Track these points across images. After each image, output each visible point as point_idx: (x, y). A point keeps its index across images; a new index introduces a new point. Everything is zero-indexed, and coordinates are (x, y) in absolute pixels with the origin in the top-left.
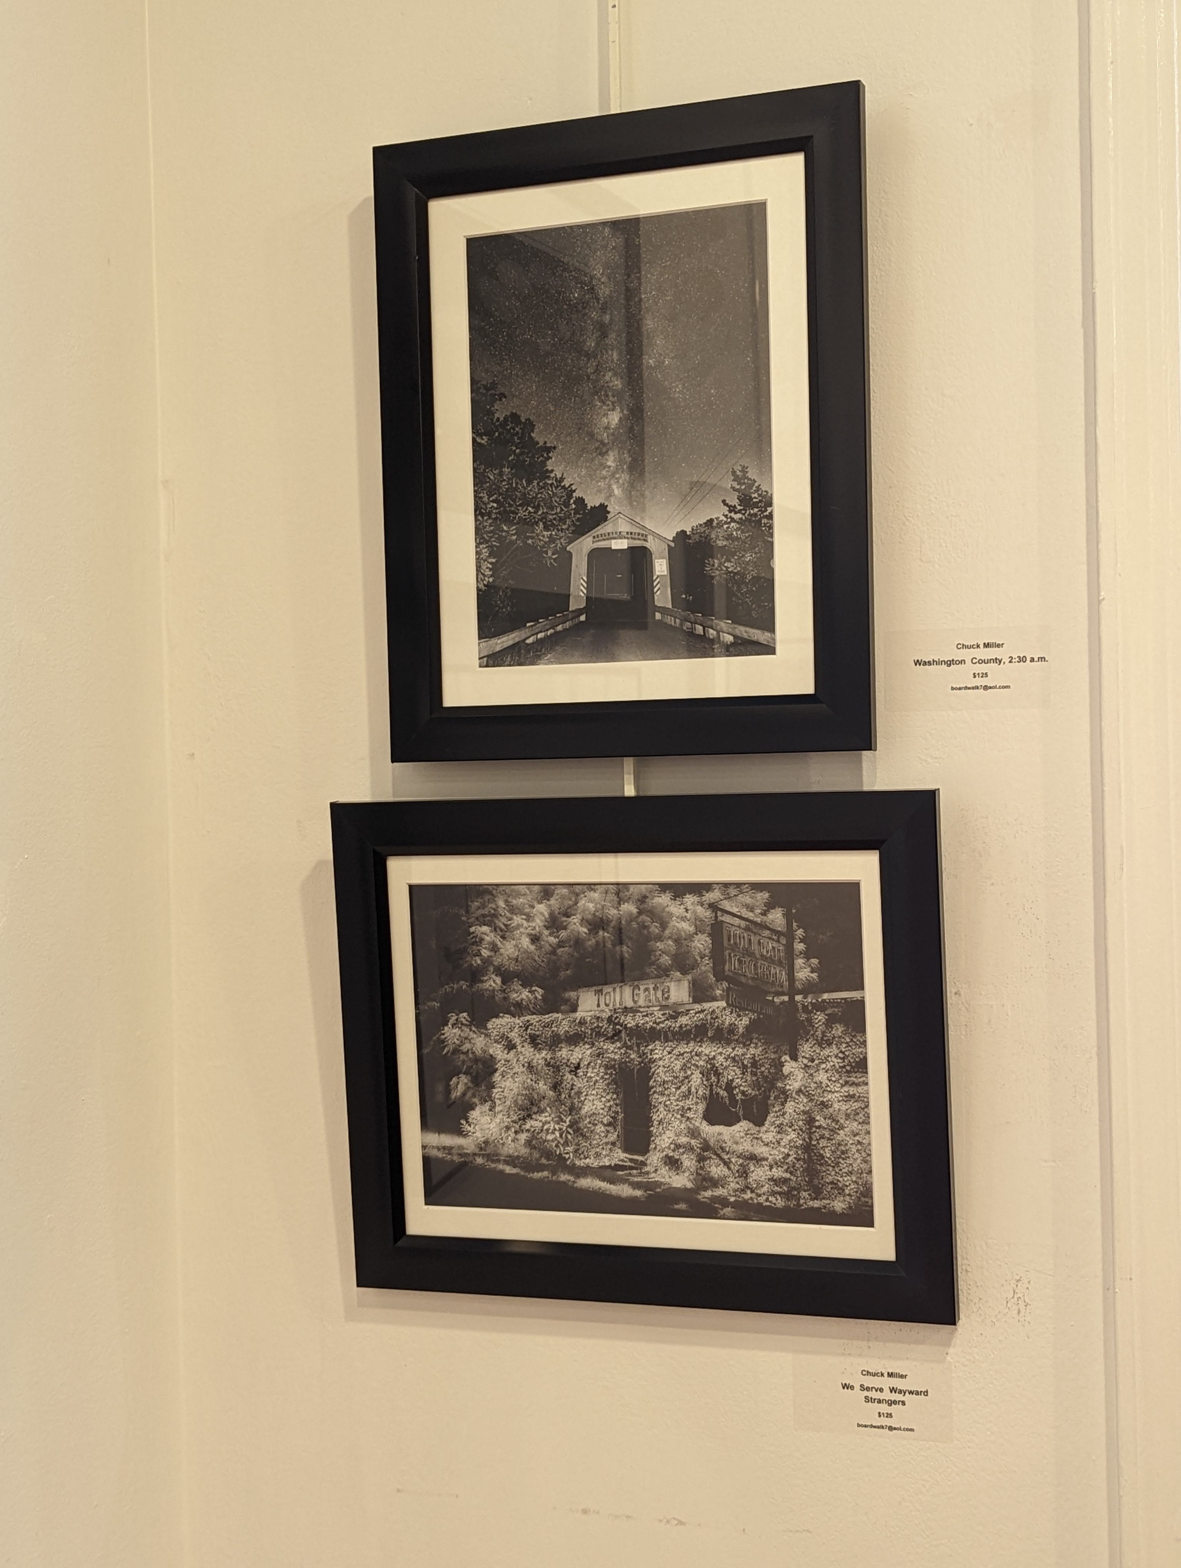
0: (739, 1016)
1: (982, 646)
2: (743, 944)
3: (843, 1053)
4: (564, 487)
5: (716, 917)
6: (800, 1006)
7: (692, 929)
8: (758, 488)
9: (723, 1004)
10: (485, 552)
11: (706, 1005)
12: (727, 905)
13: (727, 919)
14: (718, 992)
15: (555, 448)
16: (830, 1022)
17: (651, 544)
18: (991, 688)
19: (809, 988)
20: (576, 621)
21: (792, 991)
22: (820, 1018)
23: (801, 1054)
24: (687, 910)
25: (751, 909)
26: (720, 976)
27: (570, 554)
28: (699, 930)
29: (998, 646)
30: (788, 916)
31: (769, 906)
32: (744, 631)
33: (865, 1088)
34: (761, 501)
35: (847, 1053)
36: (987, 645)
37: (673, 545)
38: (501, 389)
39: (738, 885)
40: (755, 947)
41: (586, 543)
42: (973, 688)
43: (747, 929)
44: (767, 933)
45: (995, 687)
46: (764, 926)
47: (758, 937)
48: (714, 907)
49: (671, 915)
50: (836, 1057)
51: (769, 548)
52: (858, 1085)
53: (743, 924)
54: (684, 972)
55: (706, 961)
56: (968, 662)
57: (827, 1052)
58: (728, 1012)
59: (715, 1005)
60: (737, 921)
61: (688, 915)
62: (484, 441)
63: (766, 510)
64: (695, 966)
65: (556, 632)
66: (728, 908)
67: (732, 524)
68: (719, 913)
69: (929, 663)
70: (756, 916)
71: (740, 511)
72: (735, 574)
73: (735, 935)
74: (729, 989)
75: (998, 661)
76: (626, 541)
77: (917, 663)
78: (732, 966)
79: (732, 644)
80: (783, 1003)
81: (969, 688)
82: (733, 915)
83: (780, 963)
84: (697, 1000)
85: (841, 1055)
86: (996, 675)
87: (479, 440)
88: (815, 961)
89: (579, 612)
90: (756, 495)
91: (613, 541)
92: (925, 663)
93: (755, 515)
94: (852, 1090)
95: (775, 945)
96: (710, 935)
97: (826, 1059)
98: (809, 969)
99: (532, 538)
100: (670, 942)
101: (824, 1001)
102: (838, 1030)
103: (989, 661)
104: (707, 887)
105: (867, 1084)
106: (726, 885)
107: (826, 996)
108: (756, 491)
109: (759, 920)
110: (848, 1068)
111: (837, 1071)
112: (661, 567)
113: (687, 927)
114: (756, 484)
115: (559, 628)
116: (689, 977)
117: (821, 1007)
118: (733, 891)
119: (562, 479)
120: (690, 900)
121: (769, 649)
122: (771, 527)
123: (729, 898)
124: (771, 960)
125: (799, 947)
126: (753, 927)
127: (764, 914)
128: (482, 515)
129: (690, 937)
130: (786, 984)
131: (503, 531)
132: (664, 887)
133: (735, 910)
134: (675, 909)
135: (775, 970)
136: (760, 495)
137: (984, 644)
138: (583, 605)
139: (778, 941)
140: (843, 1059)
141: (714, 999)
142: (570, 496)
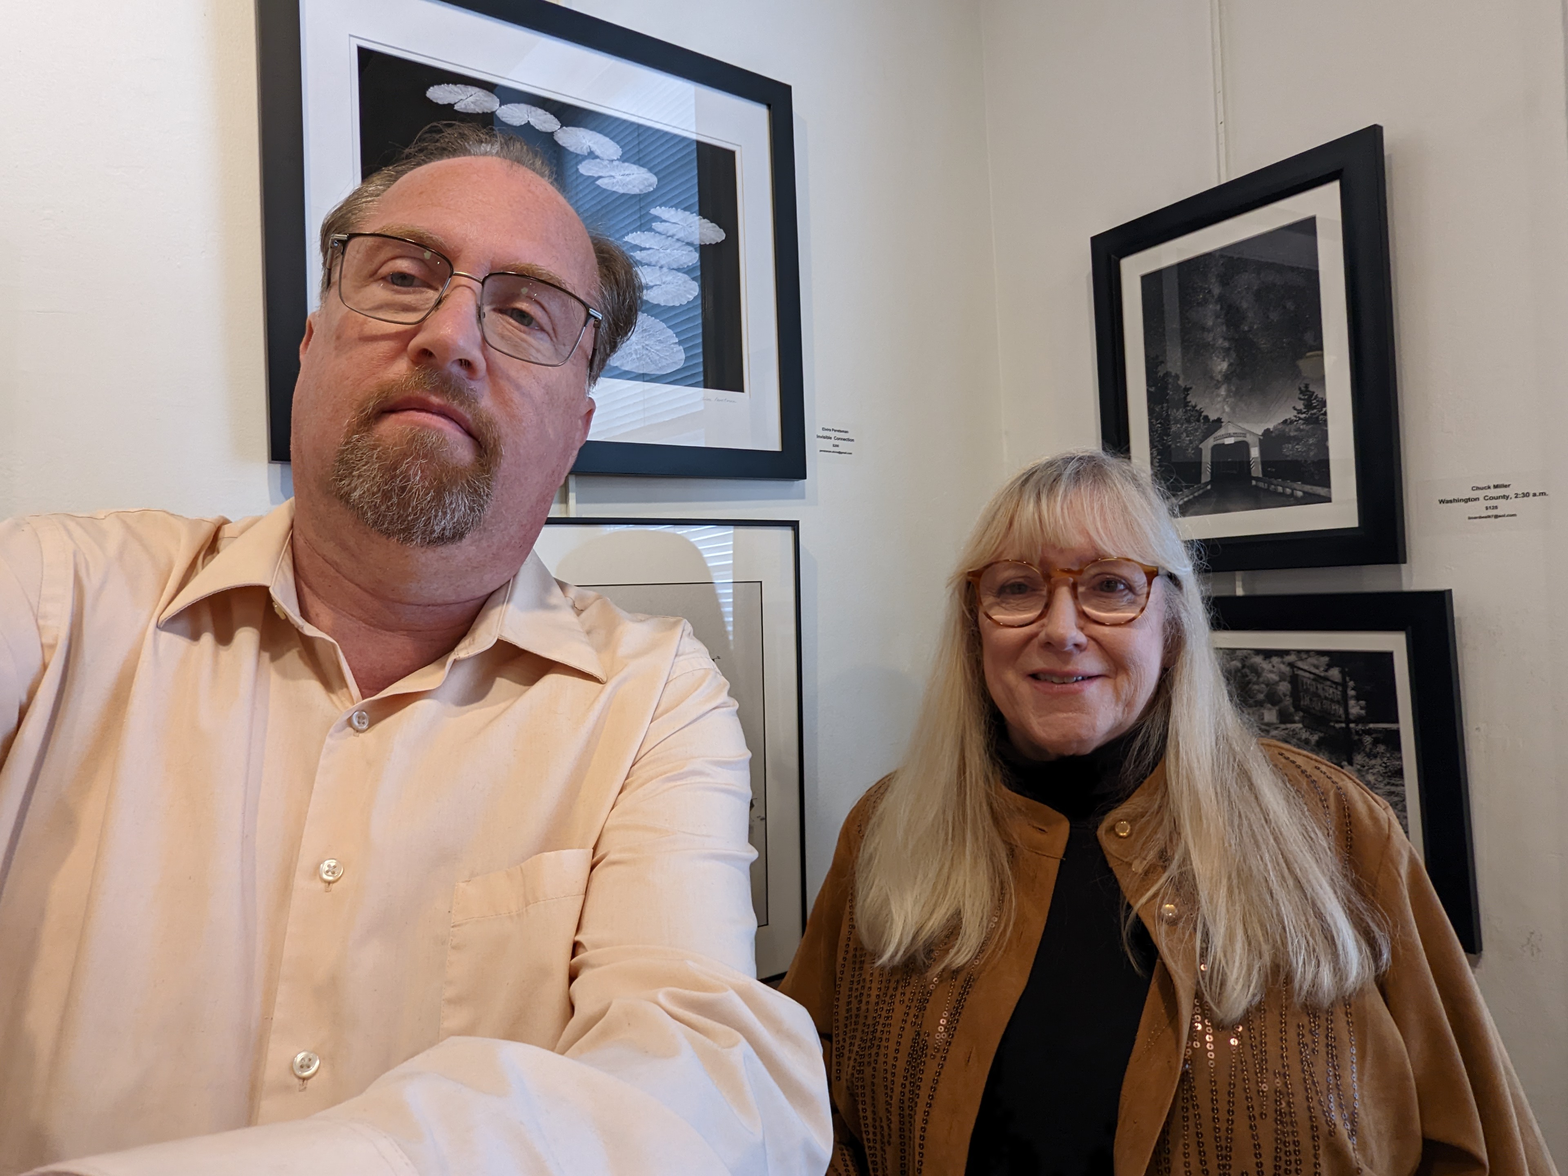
0: (1311, 734)
1: (1492, 487)
2: (1313, 689)
3: (1385, 763)
4: (1197, 410)
5: (1293, 672)
6: (1353, 731)
7: (1277, 678)
8: (1316, 396)
9: (1300, 725)
10: (1155, 453)
11: (1289, 726)
12: (1300, 664)
13: (1301, 673)
14: (1297, 718)
15: (1191, 388)
16: (1376, 742)
17: (1249, 439)
18: (1500, 516)
19: (1359, 720)
20: (1205, 489)
21: (1348, 721)
22: (1368, 739)
23: (1355, 761)
24: (1273, 667)
25: (1317, 667)
26: (1297, 708)
27: (1201, 450)
28: (1282, 679)
29: (1506, 486)
30: (1342, 672)
31: (1329, 666)
32: (1308, 488)
33: (1402, 788)
34: (1318, 405)
35: (1388, 764)
36: (1496, 487)
37: (1262, 438)
38: (1161, 359)
39: (1308, 652)
40: (1320, 692)
41: (1211, 442)
42: (1486, 517)
43: (1314, 680)
44: (1329, 683)
45: (1504, 516)
46: (1326, 679)
47: (1322, 685)
48: (1291, 665)
49: (1263, 669)
50: (1381, 765)
51: (1325, 434)
52: (1397, 785)
53: (1312, 676)
54: (1274, 704)
55: (1288, 698)
56: (1481, 499)
57: (1373, 762)
58: (1304, 731)
59: (1294, 726)
60: (1307, 675)
61: (1275, 670)
62: (1153, 389)
63: (1322, 410)
64: (1280, 701)
65: (1195, 497)
66: (1302, 666)
67: (1300, 421)
68: (1295, 669)
69: (1451, 501)
70: (1321, 672)
71: (1304, 413)
72: (1303, 452)
73: (1306, 683)
74: (1303, 717)
75: (1506, 497)
76: (1233, 438)
77: (1441, 502)
78: (1305, 702)
79: (1302, 498)
80: (1341, 728)
81: (1483, 517)
82: (1305, 671)
83: (1338, 702)
84: (1283, 722)
85: (1384, 765)
86: (1504, 507)
87: (1150, 389)
88: (1363, 703)
89: (1207, 484)
90: (1315, 401)
91: (1226, 439)
92: (1448, 502)
93: (1315, 414)
94: (1393, 789)
95: (1335, 691)
96: (1290, 682)
97: (1373, 767)
98: (1359, 707)
99: (1179, 442)
100: (1263, 686)
101: (1370, 729)
102: (1381, 748)
103: (1498, 498)
104: (1287, 652)
105: (1403, 786)
106: (1299, 652)
107: (1371, 726)
108: (1315, 399)
109: (1322, 674)
110: (1389, 774)
111: (1381, 775)
112: (1255, 452)
113: (1274, 677)
114: (1315, 394)
115: (1196, 494)
116: (1277, 708)
117: (1369, 732)
118: (1304, 656)
119: (1195, 406)
120: (1275, 660)
121: (1328, 500)
122: (1325, 421)
123: (1301, 660)
124: (1332, 701)
125: (1352, 693)
126: (1318, 678)
127: (1326, 671)
128: (1153, 432)
129: (1277, 683)
130: (1343, 716)
131: (1164, 440)
132: (1258, 652)
133: (1306, 668)
134: (1266, 665)
135: (1335, 707)
136: (1317, 401)
137: (1494, 486)
138: (1209, 479)
139: (1336, 688)
140: (1386, 767)
141: (1294, 722)
142: (1200, 415)
